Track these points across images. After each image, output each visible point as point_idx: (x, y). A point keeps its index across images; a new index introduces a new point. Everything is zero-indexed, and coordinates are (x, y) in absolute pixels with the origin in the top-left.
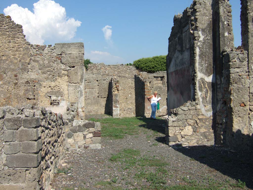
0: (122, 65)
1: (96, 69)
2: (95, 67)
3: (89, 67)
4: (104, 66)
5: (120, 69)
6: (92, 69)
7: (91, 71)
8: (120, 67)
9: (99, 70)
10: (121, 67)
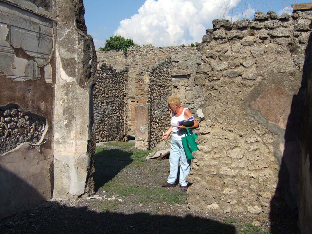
0: (182, 47)
1: (140, 55)
2: (139, 51)
3: (130, 51)
4: (152, 49)
5: (179, 53)
6: (135, 55)
7: (133, 59)
8: (179, 50)
9: (145, 55)
10: (181, 49)
